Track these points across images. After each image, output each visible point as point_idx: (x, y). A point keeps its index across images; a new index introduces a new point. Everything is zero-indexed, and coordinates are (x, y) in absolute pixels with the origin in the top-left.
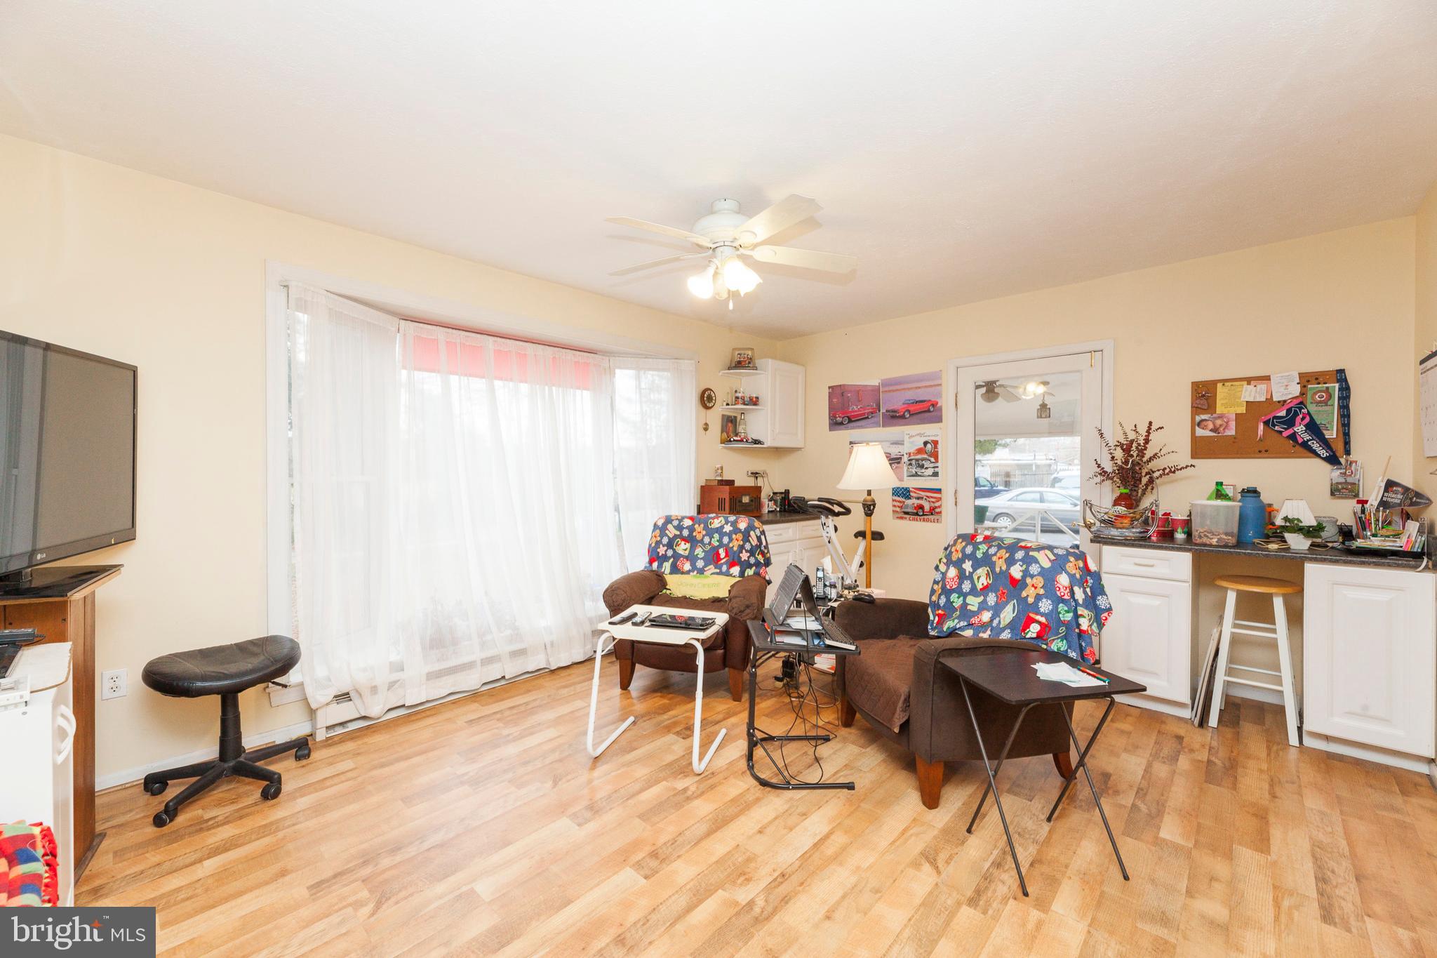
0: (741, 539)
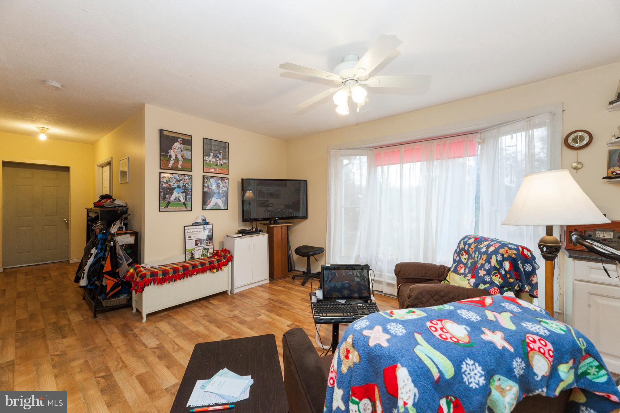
0: (485, 259)
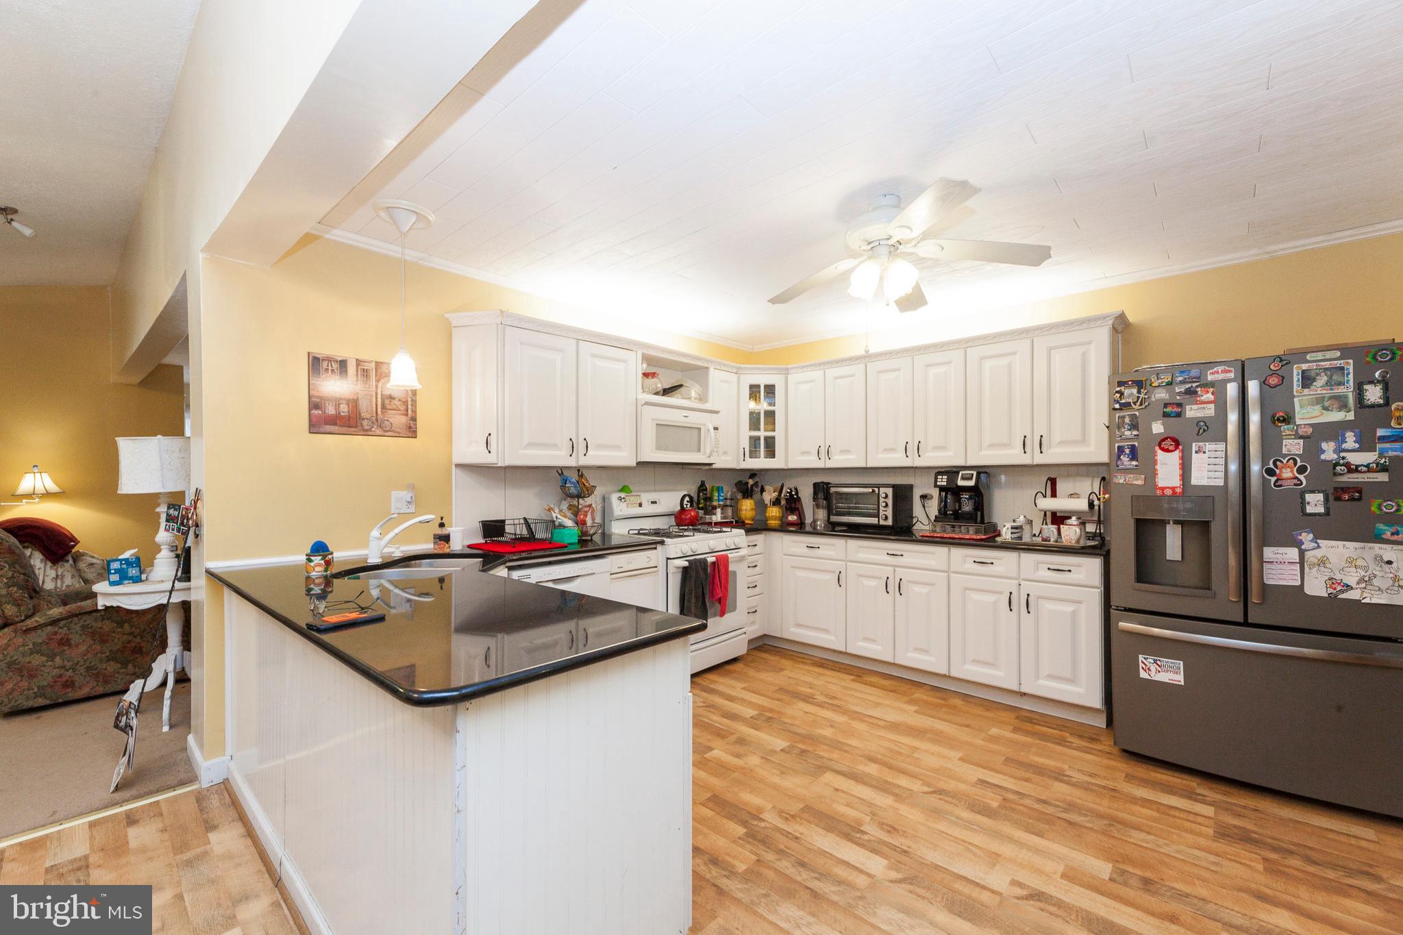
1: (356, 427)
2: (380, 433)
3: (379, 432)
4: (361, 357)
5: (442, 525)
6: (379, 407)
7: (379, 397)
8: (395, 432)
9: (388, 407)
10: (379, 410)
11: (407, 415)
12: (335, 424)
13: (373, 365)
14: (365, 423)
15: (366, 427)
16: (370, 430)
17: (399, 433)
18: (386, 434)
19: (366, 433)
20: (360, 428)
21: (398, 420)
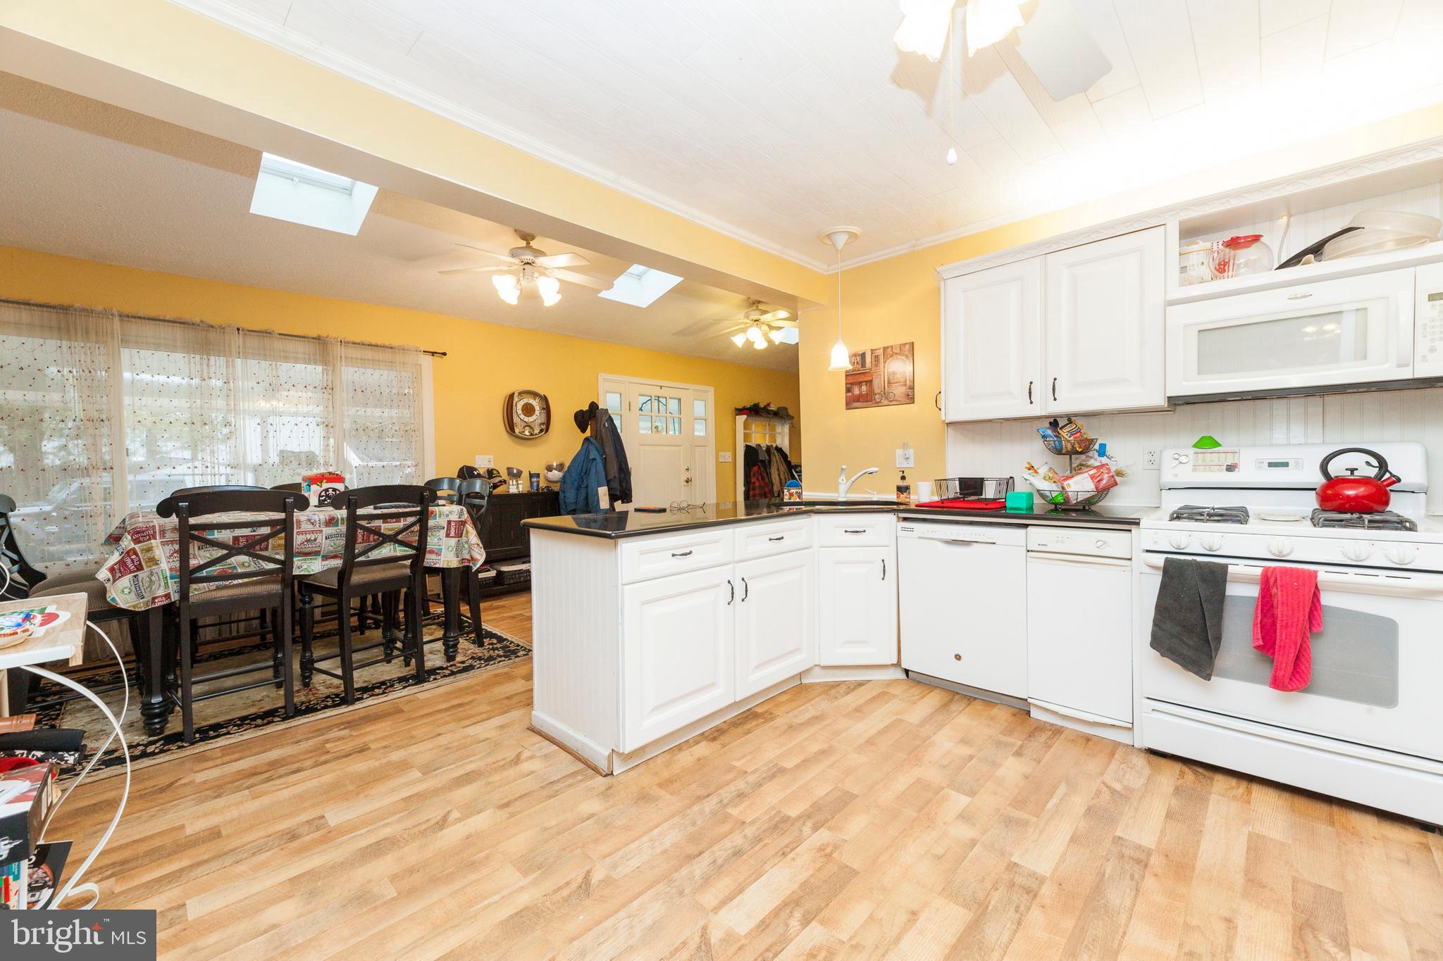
1: (871, 401)
2: (888, 403)
3: (886, 402)
4: (873, 348)
5: (903, 478)
6: (886, 382)
7: (886, 374)
8: (897, 401)
9: (892, 382)
10: (886, 385)
11: (905, 385)
12: (859, 401)
13: (882, 351)
14: (877, 397)
15: (878, 400)
16: (880, 402)
17: (900, 401)
18: (892, 403)
19: (878, 404)
20: (874, 401)
21: (899, 391)
